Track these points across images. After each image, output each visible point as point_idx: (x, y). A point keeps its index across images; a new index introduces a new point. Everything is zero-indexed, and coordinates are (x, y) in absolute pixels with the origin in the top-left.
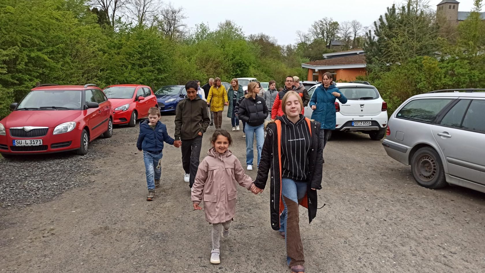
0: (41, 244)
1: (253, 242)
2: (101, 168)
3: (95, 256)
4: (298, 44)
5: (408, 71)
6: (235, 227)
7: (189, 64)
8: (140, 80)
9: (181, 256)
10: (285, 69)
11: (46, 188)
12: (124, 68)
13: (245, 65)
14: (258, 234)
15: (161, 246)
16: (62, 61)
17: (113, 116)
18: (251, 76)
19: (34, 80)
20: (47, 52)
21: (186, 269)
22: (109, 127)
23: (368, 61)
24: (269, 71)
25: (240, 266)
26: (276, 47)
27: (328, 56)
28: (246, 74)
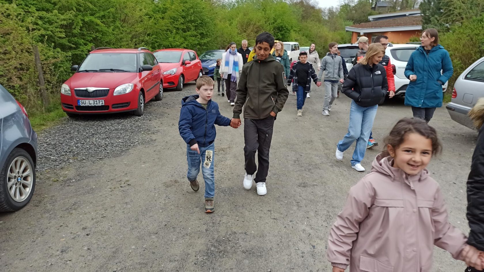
0: (121, 193)
1: (319, 199)
2: (159, 128)
3: (171, 205)
4: (341, 6)
5: (472, 32)
6: (298, 185)
7: (230, 28)
8: (184, 45)
9: (251, 209)
10: (327, 33)
11: (113, 145)
12: (169, 33)
13: (287, 29)
14: (322, 192)
15: (230, 199)
16: (113, 26)
17: (163, 80)
18: (292, 41)
19: (88, 44)
20: (99, 17)
21: (258, 221)
22: (160, 90)
23: (424, 21)
24: (310, 35)
25: (310, 221)
26: (317, 10)
27: (374, 18)
28: (287, 38)
